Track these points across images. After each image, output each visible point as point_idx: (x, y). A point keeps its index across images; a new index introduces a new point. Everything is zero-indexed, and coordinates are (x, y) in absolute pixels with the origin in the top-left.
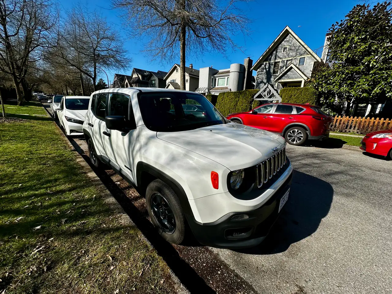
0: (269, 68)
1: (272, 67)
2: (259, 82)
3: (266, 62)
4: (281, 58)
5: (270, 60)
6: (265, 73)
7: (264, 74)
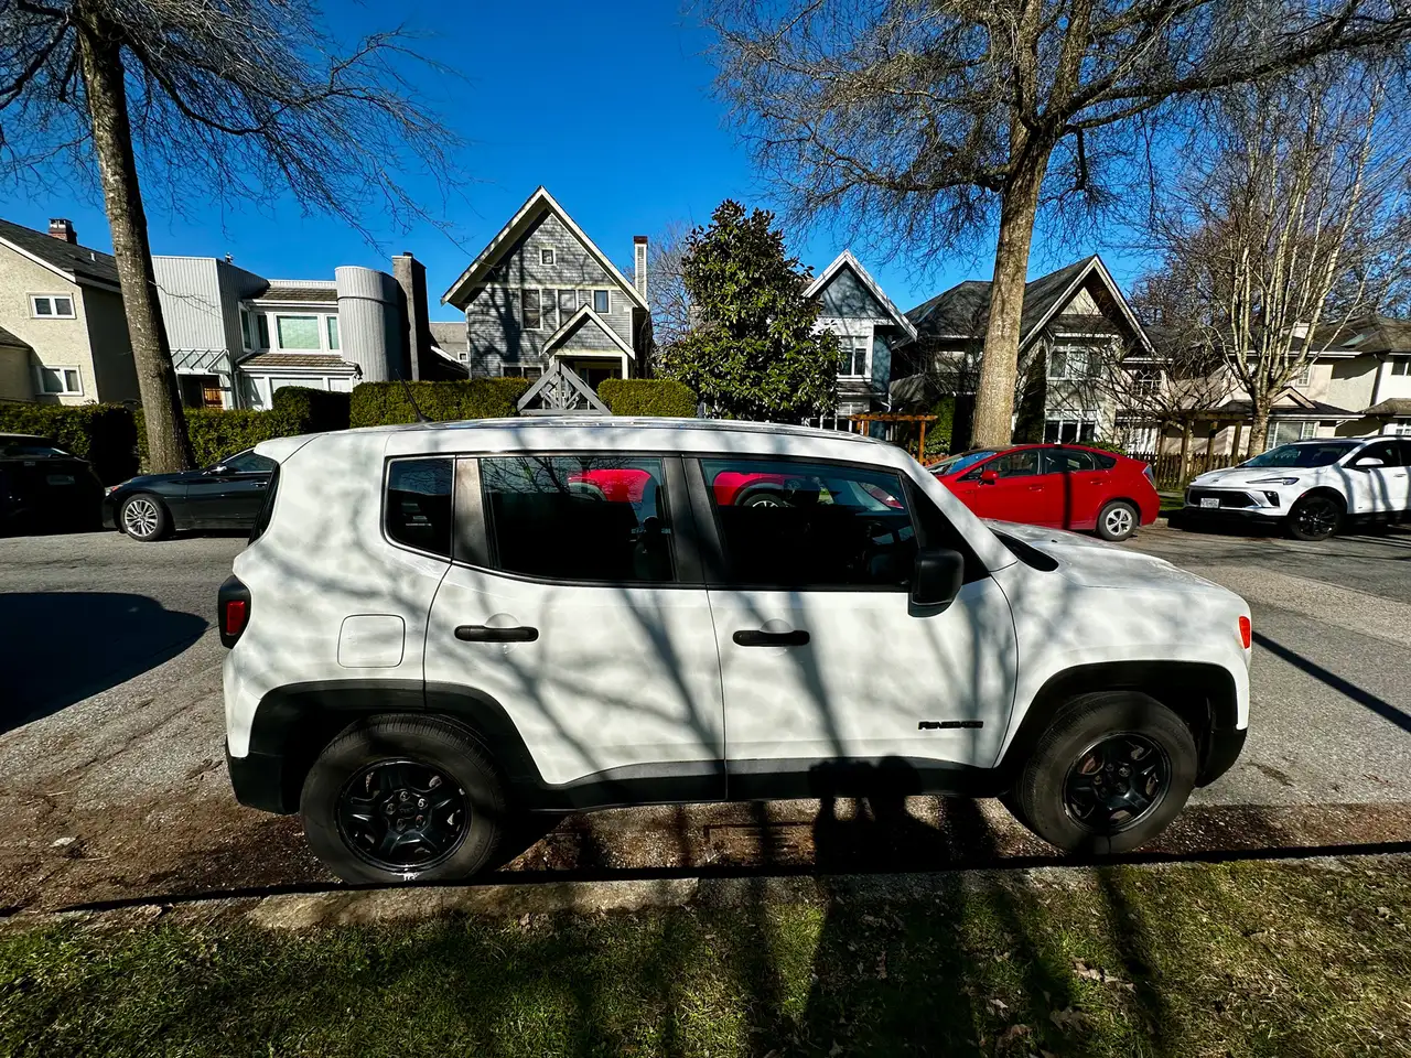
0: (508, 305)
1: (517, 304)
2: (481, 350)
3: (493, 285)
4: (539, 282)
5: (506, 279)
6: (498, 321)
7: (494, 322)
